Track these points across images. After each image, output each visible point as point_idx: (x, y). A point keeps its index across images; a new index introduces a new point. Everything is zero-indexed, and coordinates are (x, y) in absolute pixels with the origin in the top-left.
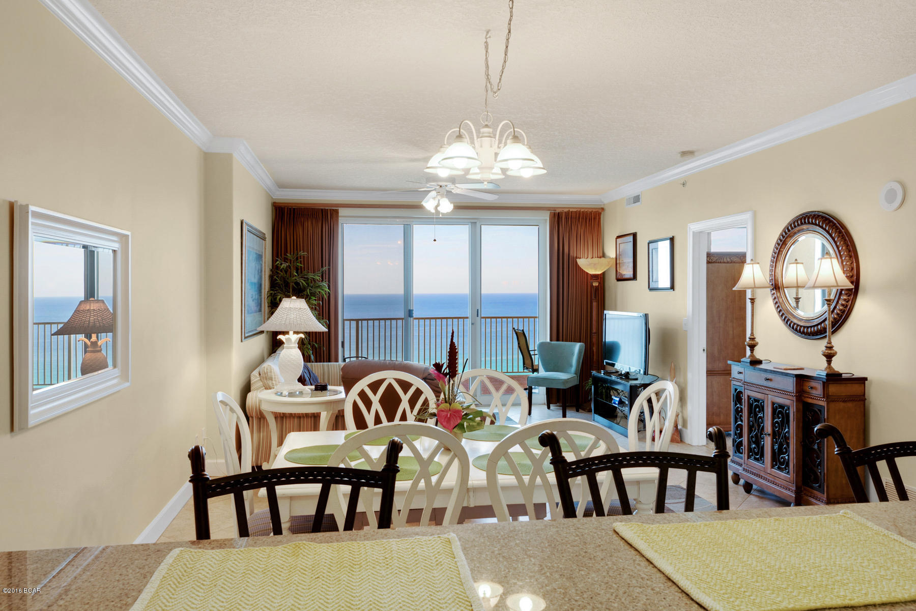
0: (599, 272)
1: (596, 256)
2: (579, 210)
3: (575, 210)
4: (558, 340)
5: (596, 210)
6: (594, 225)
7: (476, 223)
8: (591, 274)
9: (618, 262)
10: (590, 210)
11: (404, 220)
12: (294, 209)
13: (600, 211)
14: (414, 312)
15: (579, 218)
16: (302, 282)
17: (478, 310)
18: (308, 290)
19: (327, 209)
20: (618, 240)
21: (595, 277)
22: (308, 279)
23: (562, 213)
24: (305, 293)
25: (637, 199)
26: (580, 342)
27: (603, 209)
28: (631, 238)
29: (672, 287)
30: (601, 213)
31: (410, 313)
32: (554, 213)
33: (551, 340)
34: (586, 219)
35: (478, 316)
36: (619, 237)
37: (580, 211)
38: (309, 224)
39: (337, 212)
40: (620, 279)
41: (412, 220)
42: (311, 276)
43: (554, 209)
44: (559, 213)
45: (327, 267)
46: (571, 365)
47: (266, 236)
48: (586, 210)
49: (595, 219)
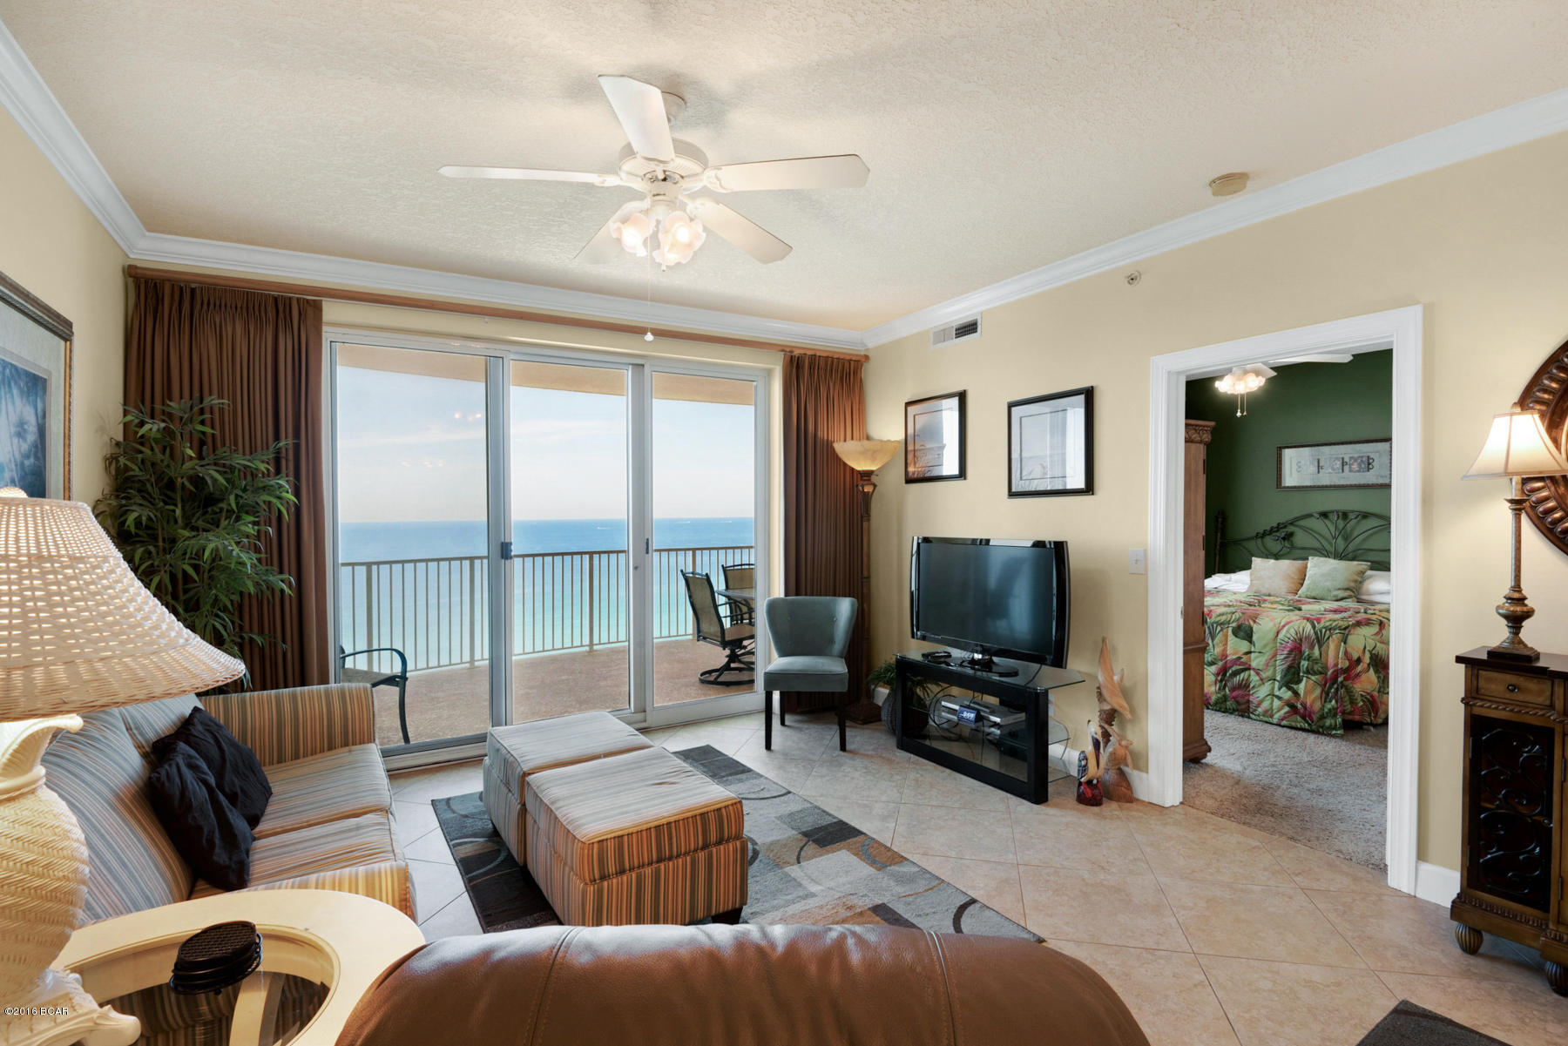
0: (873, 467)
1: (858, 437)
2: (830, 355)
3: (825, 354)
5: (856, 358)
6: (854, 384)
8: (859, 472)
9: (910, 448)
10: (848, 357)
11: (489, 345)
13: (861, 359)
14: (512, 547)
15: (831, 369)
16: (214, 476)
17: (648, 540)
18: (232, 498)
19: (290, 298)
20: (909, 409)
21: (866, 475)
22: (232, 468)
23: (804, 358)
24: (223, 505)
25: (969, 328)
27: (867, 358)
28: (955, 402)
29: (1089, 488)
30: (863, 364)
31: (505, 551)
32: (791, 356)
34: (838, 372)
35: (647, 553)
36: (908, 404)
37: (832, 357)
38: (237, 331)
39: (317, 307)
40: (913, 479)
41: (507, 347)
42: (240, 461)
43: (791, 350)
44: (798, 358)
45: (290, 441)
46: (831, 641)
47: (71, 330)
48: (842, 357)
49: (854, 373)
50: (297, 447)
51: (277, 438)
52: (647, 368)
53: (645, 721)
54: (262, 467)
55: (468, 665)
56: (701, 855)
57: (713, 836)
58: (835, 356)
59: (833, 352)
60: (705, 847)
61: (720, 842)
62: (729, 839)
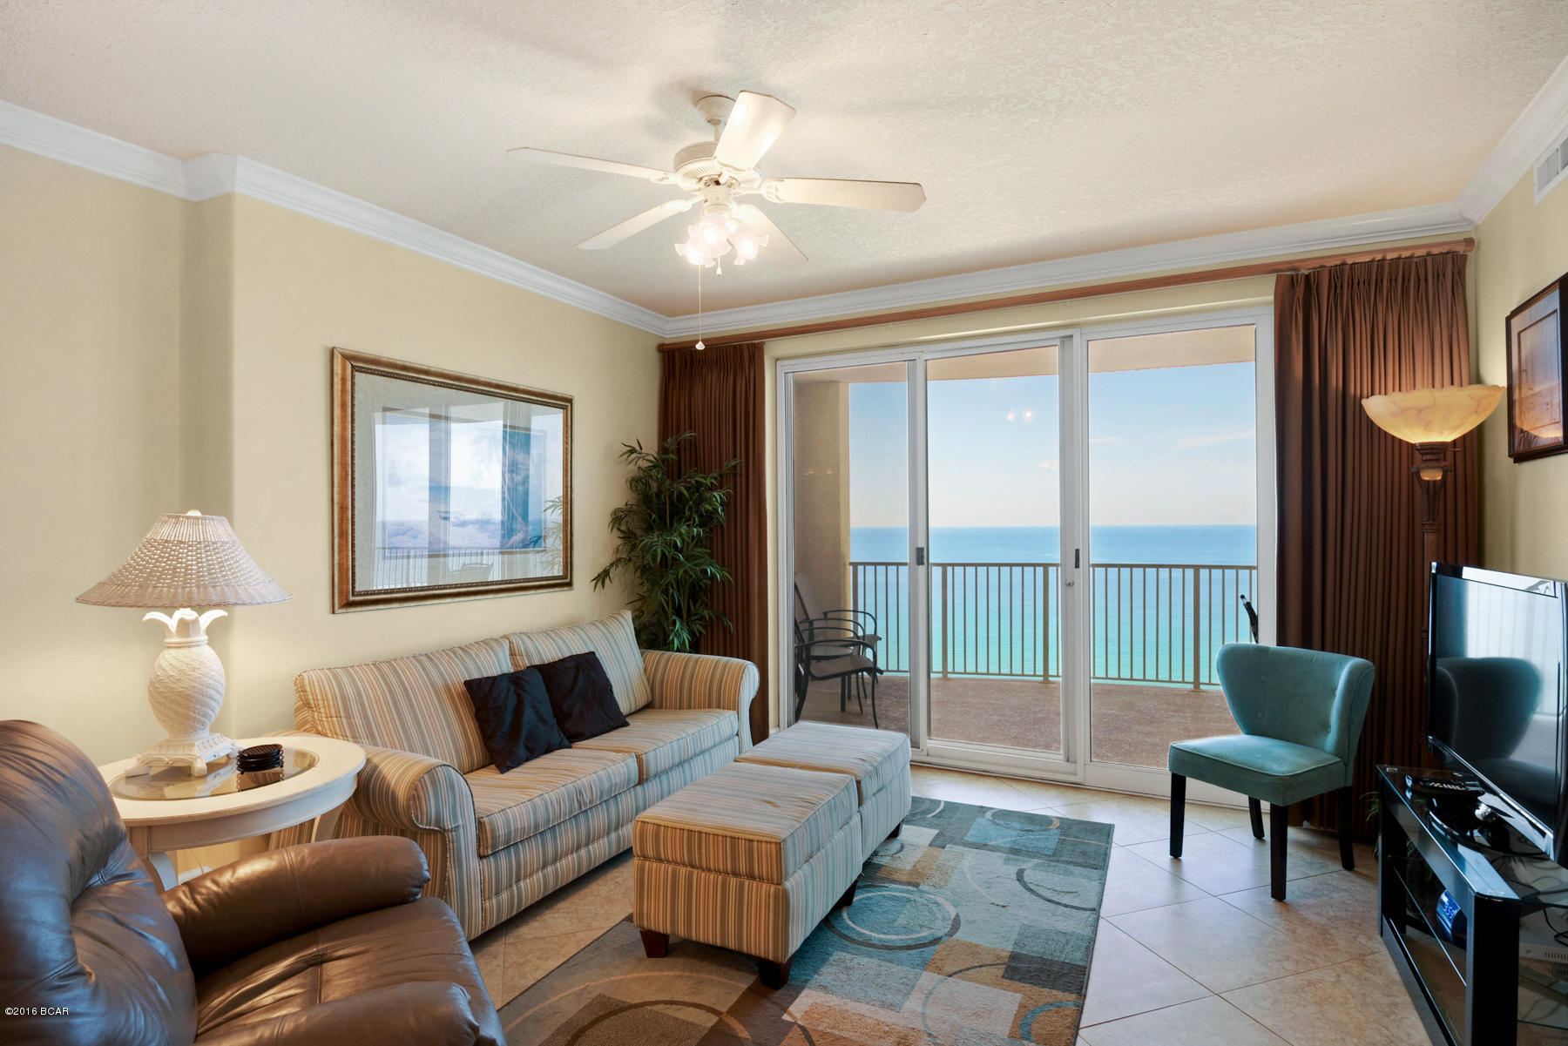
0: (1448, 437)
1: (1447, 381)
2: (1379, 257)
3: (1367, 259)
5: (1444, 250)
7: (1071, 336)
8: (1412, 446)
10: (1422, 252)
12: (692, 354)
13: (1461, 249)
15: (1379, 282)
17: (1077, 551)
19: (743, 346)
20: (1513, 320)
21: (1433, 451)
23: (1318, 273)
26: (1357, 655)
27: (1470, 242)
28: (1553, 300)
30: (1464, 258)
32: (1292, 276)
34: (1405, 279)
35: (1077, 566)
36: (1516, 311)
37: (1384, 260)
39: (761, 348)
40: (1526, 452)
41: (919, 348)
43: (1293, 266)
44: (1307, 277)
45: (743, 460)
46: (1326, 727)
47: (570, 401)
48: (1405, 254)
49: (1438, 276)
50: (747, 463)
51: (735, 456)
52: (1076, 339)
53: (1075, 775)
54: (708, 482)
55: (1042, 679)
56: (733, 881)
57: (743, 866)
58: (1389, 256)
59: (1385, 251)
60: (736, 874)
61: (752, 877)
62: (761, 879)
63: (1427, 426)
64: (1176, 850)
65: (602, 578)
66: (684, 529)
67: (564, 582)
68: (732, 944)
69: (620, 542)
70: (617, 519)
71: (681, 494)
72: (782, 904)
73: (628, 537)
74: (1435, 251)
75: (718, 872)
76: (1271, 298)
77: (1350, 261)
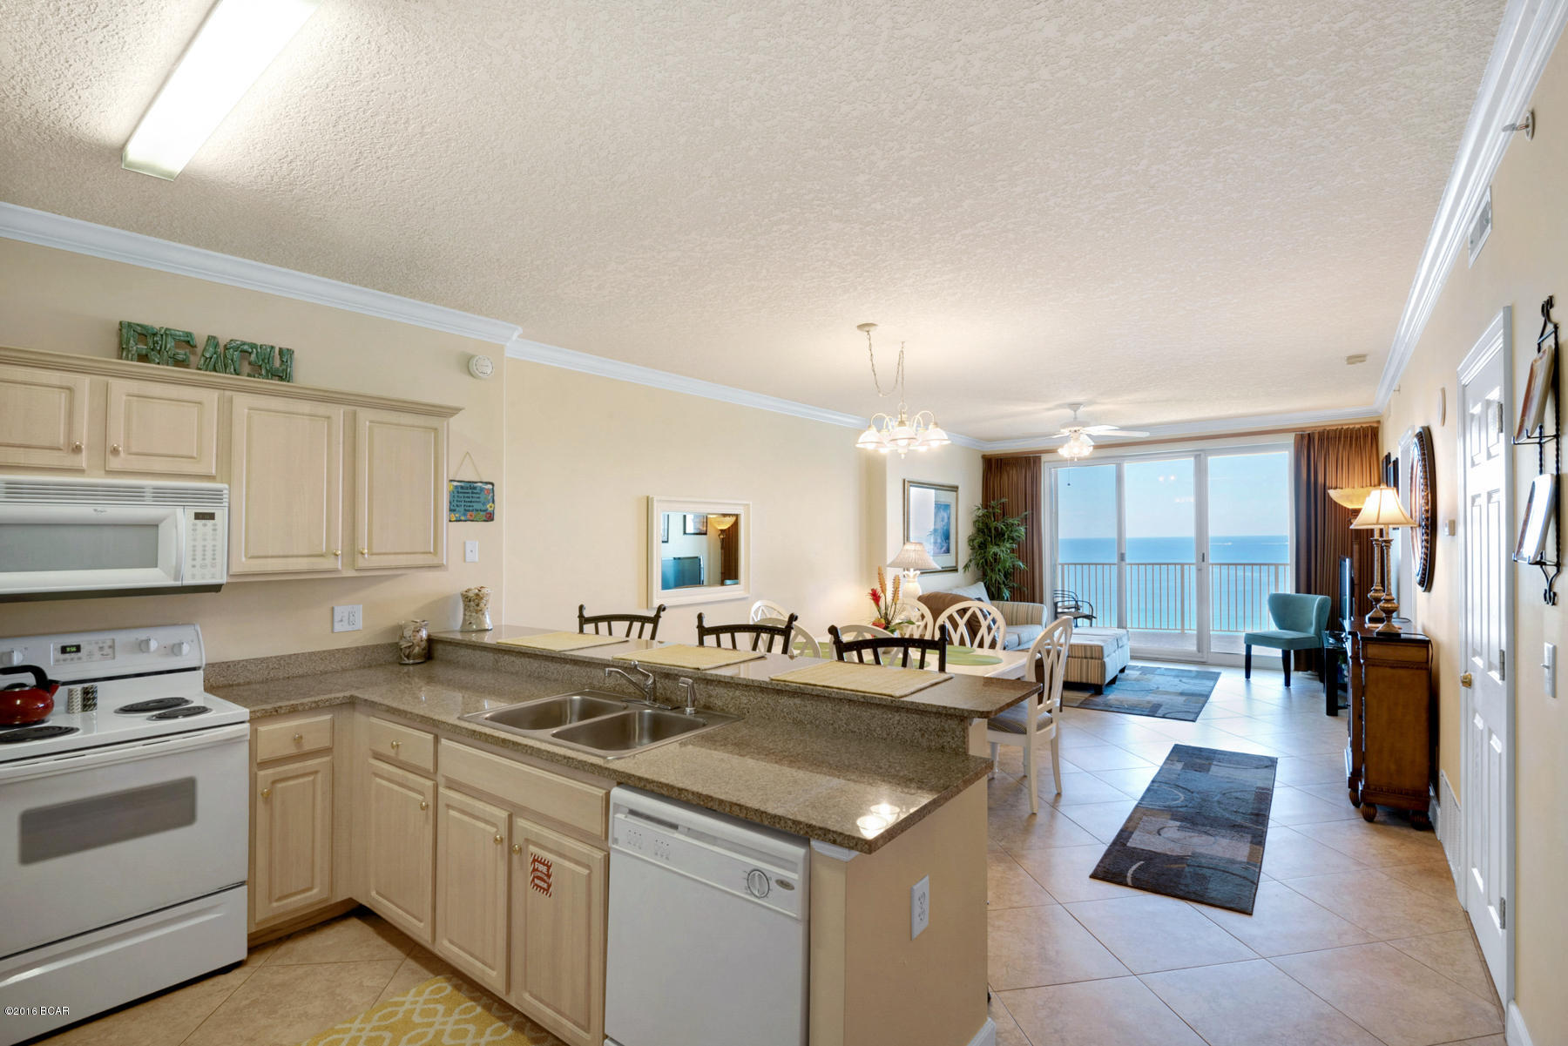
1: (1369, 484)
2: (1340, 427)
3: (1334, 428)
4: (1309, 592)
5: (1368, 425)
6: (1365, 443)
7: (1200, 455)
10: (1359, 426)
12: (1001, 460)
13: (1375, 425)
14: (1126, 557)
15: (1340, 438)
16: (1002, 526)
17: (1203, 555)
18: (1005, 534)
19: (1031, 457)
22: (1008, 523)
23: (1313, 433)
26: (1322, 594)
27: (1379, 422)
30: (1377, 428)
31: (1122, 557)
32: (1302, 435)
33: (1298, 591)
34: (1351, 437)
35: (1204, 561)
37: (1341, 429)
38: (1013, 473)
39: (1039, 458)
42: (1011, 521)
43: (1302, 429)
44: (1309, 434)
46: (1311, 624)
47: (957, 488)
48: (1351, 427)
49: (1365, 436)
50: (1033, 514)
51: (1026, 511)
52: (1202, 456)
54: (1016, 522)
56: (1085, 660)
57: (1089, 655)
58: (1345, 427)
59: (1342, 425)
60: (1086, 658)
61: (1092, 658)
62: (1096, 659)
63: (1352, 502)
64: (1248, 676)
65: (966, 567)
66: (1008, 545)
67: (955, 570)
68: (1084, 681)
69: (971, 551)
70: (971, 540)
71: (1002, 528)
72: (1103, 665)
73: (973, 548)
74: (1364, 425)
75: (1078, 658)
76: (1293, 441)
77: (1328, 429)
